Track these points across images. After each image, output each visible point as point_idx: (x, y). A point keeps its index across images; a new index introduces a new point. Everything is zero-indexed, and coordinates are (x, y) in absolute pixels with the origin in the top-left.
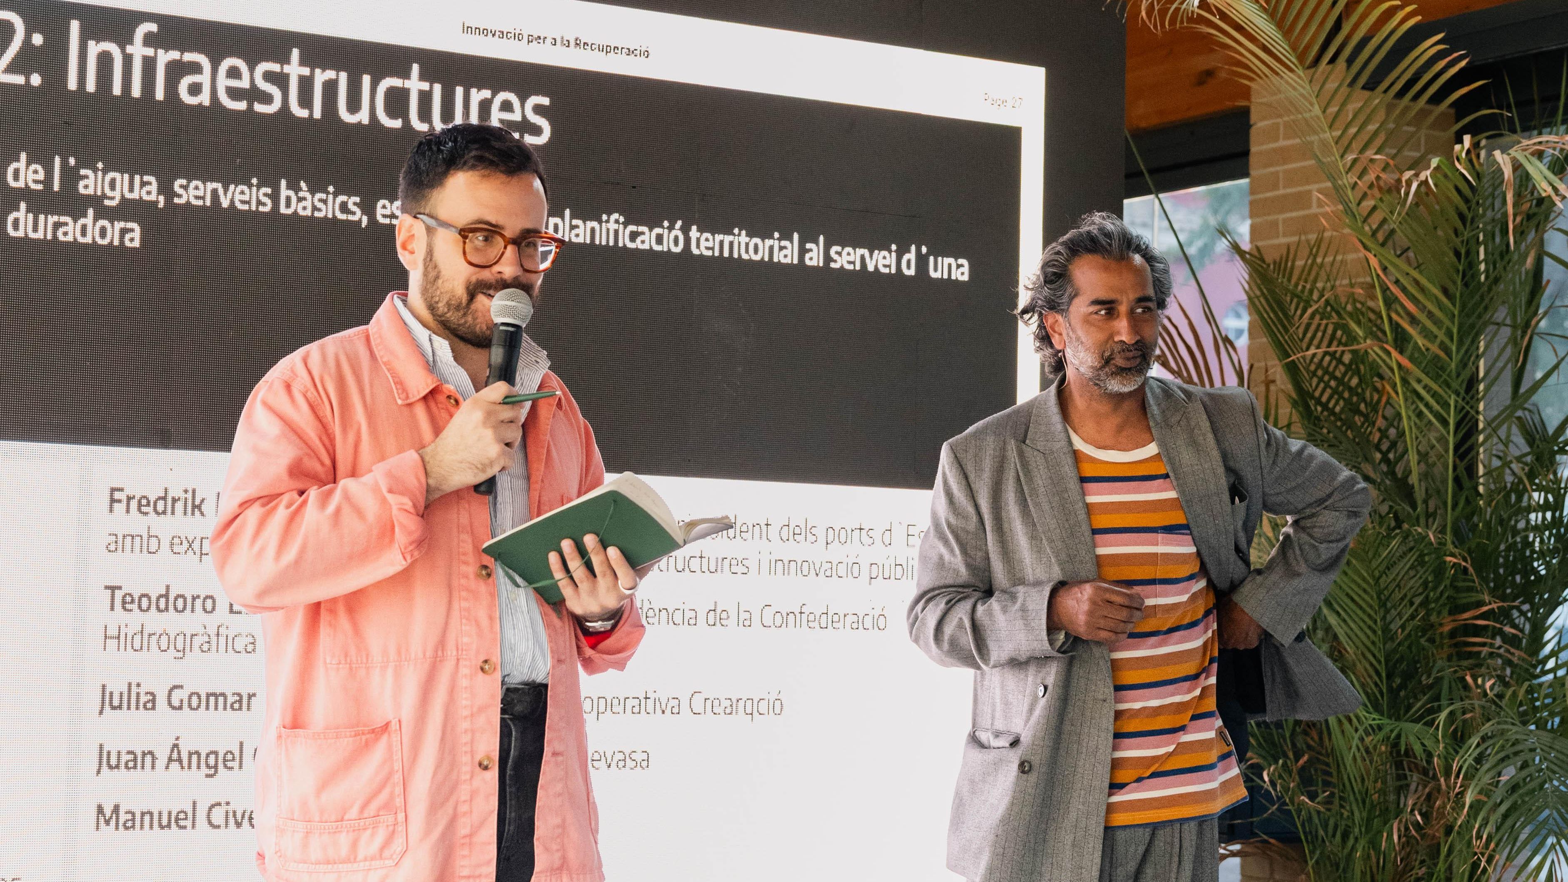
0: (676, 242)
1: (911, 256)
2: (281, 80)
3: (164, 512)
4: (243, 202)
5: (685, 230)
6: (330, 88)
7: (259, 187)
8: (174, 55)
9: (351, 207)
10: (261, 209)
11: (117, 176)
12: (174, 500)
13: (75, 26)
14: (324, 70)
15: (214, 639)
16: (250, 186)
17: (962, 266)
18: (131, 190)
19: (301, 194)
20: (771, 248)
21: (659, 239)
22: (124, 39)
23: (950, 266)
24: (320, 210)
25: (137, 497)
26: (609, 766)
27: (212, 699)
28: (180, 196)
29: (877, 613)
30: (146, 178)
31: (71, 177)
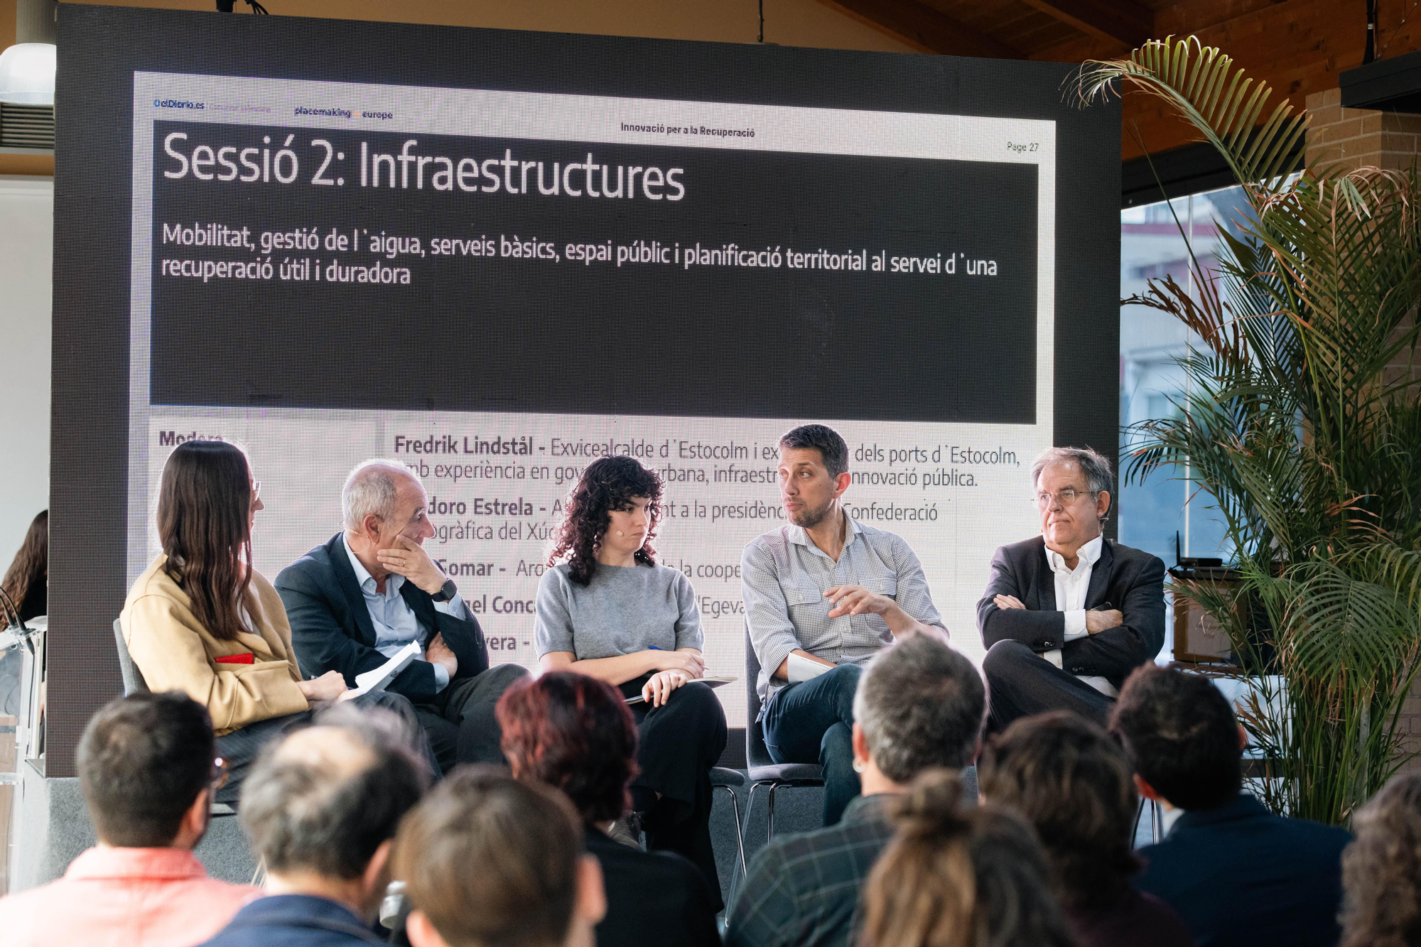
0: (776, 261)
1: (953, 260)
2: (499, 170)
3: (431, 451)
4: (476, 251)
5: (783, 252)
6: (532, 173)
7: (486, 241)
8: (429, 159)
9: (548, 249)
10: (488, 254)
11: (395, 239)
12: (437, 443)
13: (364, 146)
14: (527, 162)
15: (465, 530)
16: (481, 240)
17: (992, 265)
18: (404, 247)
19: (515, 244)
20: (846, 261)
21: (764, 259)
22: (396, 151)
23: (982, 265)
24: (527, 253)
25: (414, 441)
26: (735, 612)
27: (465, 568)
28: (435, 249)
29: (930, 508)
30: (413, 239)
31: (365, 242)
